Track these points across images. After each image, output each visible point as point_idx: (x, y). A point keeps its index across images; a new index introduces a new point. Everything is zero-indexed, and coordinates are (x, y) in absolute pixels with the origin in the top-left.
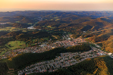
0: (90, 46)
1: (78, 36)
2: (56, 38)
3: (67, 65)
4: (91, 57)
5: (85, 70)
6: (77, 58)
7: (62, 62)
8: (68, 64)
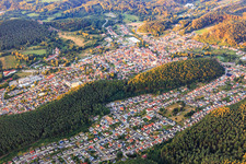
0: (219, 59)
1: (168, 26)
2: (79, 42)
3: (142, 146)
4: (227, 100)
5: (212, 151)
6: (176, 111)
7: (121, 138)
8: (145, 142)
